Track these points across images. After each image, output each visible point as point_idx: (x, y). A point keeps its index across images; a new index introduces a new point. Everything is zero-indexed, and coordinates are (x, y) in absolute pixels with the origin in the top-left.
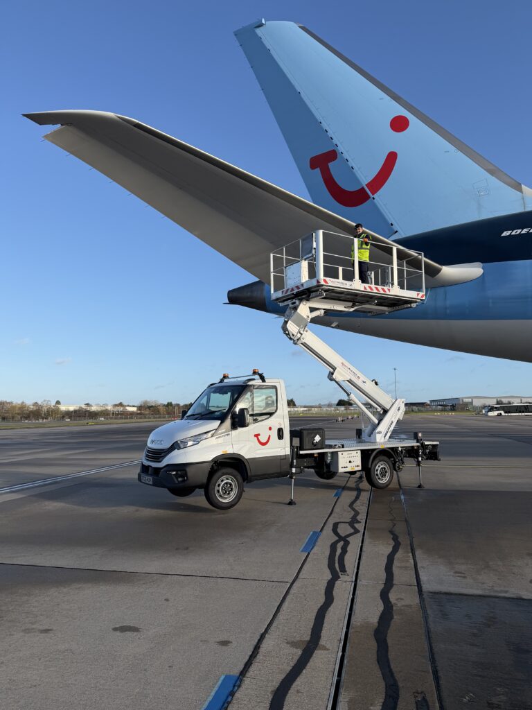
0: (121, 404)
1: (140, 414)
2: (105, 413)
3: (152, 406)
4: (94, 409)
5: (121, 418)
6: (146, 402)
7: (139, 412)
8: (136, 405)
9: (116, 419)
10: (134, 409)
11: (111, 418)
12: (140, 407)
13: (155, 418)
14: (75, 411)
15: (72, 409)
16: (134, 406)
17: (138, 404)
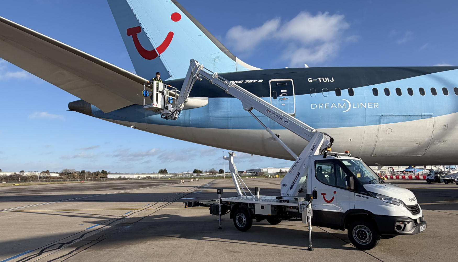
0: (47, 172)
1: (60, 178)
2: (33, 178)
3: (70, 173)
4: (26, 174)
5: (46, 181)
6: (66, 170)
7: (59, 177)
8: (58, 172)
9: (42, 181)
10: (57, 175)
11: (38, 181)
12: (61, 173)
13: (70, 181)
14: (11, 176)
15: (8, 174)
16: (57, 173)
17: (60, 171)
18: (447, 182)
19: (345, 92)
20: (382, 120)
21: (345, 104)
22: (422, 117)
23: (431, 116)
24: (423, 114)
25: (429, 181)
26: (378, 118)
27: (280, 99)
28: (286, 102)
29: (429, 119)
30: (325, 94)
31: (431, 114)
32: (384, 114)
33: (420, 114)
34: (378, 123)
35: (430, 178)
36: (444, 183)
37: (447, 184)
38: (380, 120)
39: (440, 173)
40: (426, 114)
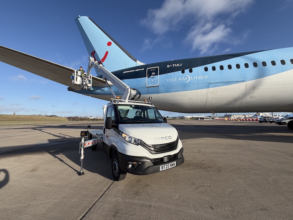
15: (93, 118)
18: (271, 122)
19: (187, 71)
20: (210, 85)
21: (186, 77)
22: (237, 82)
23: (244, 81)
24: (238, 80)
25: (261, 122)
26: (207, 84)
27: (151, 78)
28: (155, 79)
29: (242, 83)
30: (176, 73)
31: (244, 80)
32: (211, 82)
33: (236, 81)
34: (207, 87)
35: (261, 120)
36: (269, 123)
37: (271, 123)
38: (208, 85)
39: (267, 118)
40: (240, 80)
